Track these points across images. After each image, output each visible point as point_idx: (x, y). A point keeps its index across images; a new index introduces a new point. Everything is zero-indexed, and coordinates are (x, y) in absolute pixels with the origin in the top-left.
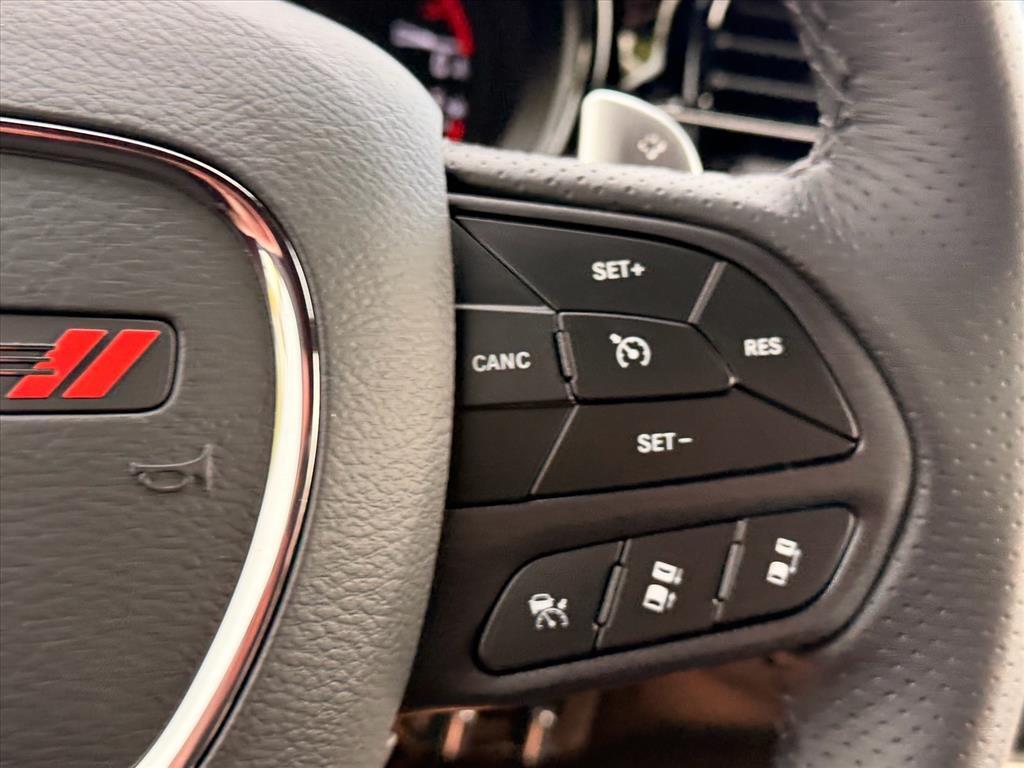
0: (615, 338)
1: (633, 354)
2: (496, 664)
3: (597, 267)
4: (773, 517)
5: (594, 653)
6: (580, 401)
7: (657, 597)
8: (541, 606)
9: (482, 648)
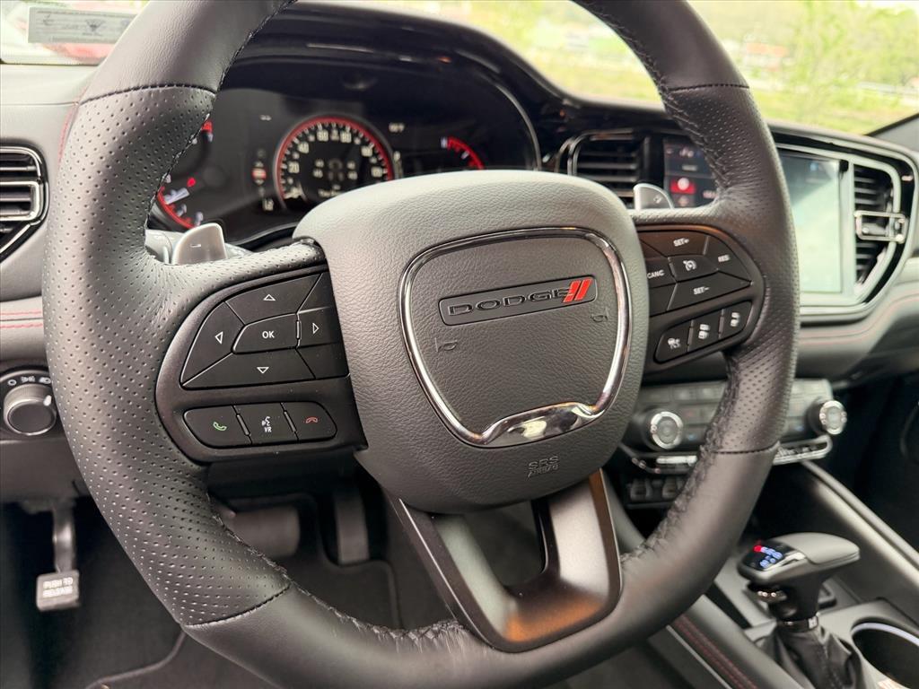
0: (685, 262)
1: (690, 266)
2: (660, 360)
3: (675, 242)
4: (731, 306)
5: (688, 353)
6: (679, 282)
7: (703, 335)
8: (672, 342)
9: (657, 355)
